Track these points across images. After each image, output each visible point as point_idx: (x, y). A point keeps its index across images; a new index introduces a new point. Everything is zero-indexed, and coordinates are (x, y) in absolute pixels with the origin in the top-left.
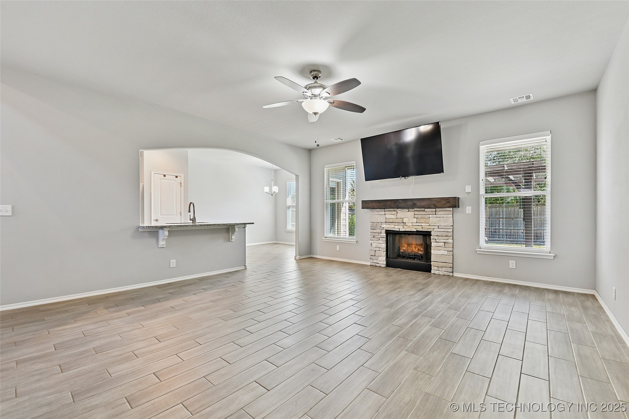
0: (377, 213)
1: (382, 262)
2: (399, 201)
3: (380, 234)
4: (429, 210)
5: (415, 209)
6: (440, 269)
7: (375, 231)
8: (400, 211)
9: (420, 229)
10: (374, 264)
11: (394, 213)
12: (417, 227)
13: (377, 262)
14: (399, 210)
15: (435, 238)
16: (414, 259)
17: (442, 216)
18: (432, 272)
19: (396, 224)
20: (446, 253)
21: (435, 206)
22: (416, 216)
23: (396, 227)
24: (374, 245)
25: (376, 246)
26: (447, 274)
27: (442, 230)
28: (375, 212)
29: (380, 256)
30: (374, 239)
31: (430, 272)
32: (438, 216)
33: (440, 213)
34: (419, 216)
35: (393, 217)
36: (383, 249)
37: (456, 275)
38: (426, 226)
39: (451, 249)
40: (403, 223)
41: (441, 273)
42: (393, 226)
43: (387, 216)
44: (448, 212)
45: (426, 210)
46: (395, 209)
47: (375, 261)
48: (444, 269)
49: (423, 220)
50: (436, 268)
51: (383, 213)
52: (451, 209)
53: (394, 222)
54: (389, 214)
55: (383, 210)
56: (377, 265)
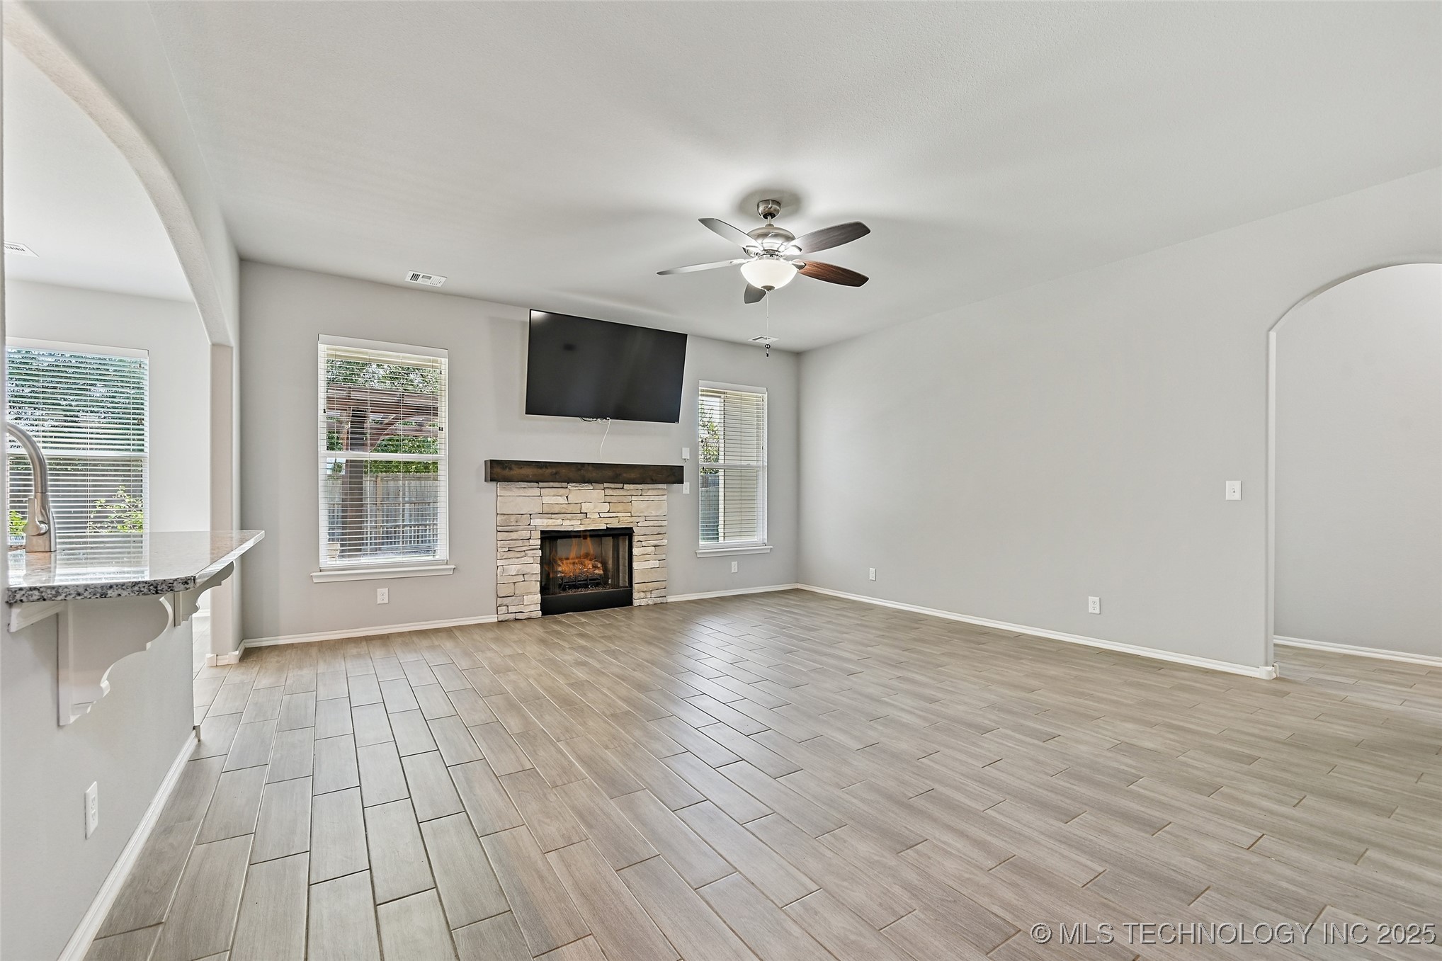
0: (522, 492)
1: (533, 608)
2: (586, 466)
3: (526, 543)
4: (632, 486)
5: (606, 485)
6: (648, 595)
7: (514, 535)
8: (577, 488)
9: (615, 524)
10: (512, 616)
11: (562, 491)
12: (607, 521)
13: (520, 608)
14: (573, 486)
15: (641, 538)
16: (586, 586)
17: (652, 498)
18: (636, 603)
19: (569, 516)
20: (657, 564)
21: (652, 480)
22: (608, 499)
23: (567, 522)
24: (513, 570)
25: (518, 571)
26: (659, 602)
27: (651, 523)
28: (515, 490)
29: (527, 594)
30: (511, 554)
31: (631, 604)
32: (647, 498)
33: (650, 492)
34: (614, 499)
35: (562, 500)
36: (534, 576)
37: (671, 599)
38: (626, 518)
39: (663, 556)
40: (581, 513)
41: (650, 602)
42: (560, 522)
43: (546, 500)
44: (660, 492)
45: (626, 486)
46: (564, 485)
47: (512, 609)
48: (655, 593)
49: (620, 507)
50: (642, 595)
51: (537, 492)
52: (664, 486)
53: (563, 511)
54: (552, 494)
55: (536, 484)
56: (519, 616)
